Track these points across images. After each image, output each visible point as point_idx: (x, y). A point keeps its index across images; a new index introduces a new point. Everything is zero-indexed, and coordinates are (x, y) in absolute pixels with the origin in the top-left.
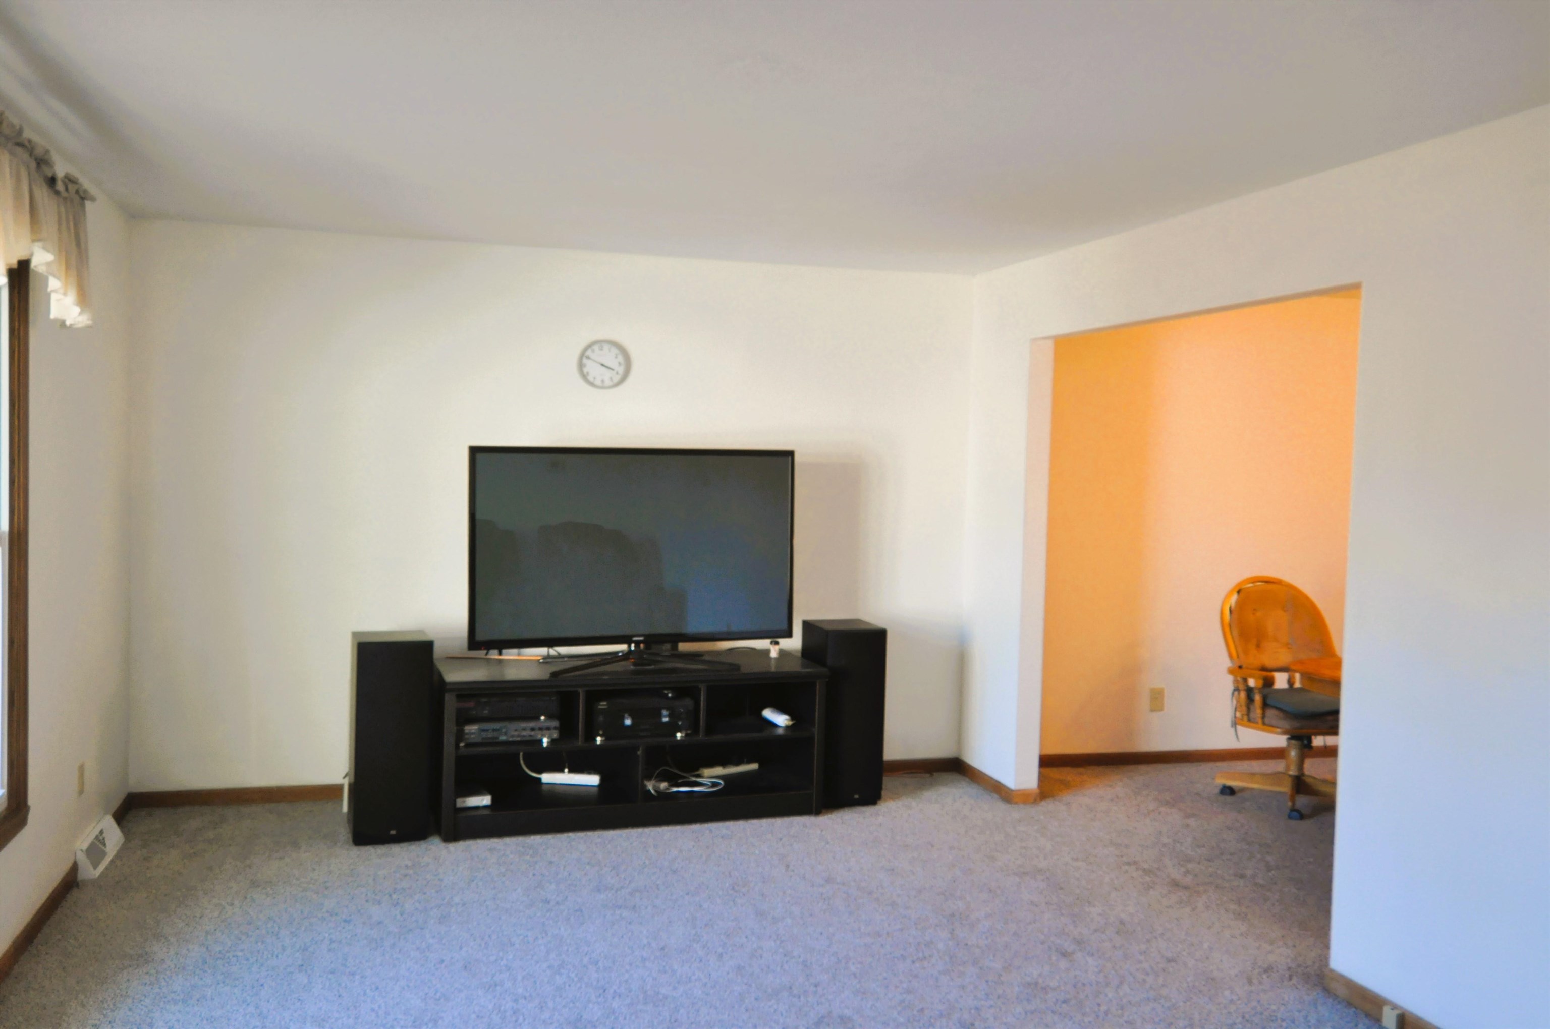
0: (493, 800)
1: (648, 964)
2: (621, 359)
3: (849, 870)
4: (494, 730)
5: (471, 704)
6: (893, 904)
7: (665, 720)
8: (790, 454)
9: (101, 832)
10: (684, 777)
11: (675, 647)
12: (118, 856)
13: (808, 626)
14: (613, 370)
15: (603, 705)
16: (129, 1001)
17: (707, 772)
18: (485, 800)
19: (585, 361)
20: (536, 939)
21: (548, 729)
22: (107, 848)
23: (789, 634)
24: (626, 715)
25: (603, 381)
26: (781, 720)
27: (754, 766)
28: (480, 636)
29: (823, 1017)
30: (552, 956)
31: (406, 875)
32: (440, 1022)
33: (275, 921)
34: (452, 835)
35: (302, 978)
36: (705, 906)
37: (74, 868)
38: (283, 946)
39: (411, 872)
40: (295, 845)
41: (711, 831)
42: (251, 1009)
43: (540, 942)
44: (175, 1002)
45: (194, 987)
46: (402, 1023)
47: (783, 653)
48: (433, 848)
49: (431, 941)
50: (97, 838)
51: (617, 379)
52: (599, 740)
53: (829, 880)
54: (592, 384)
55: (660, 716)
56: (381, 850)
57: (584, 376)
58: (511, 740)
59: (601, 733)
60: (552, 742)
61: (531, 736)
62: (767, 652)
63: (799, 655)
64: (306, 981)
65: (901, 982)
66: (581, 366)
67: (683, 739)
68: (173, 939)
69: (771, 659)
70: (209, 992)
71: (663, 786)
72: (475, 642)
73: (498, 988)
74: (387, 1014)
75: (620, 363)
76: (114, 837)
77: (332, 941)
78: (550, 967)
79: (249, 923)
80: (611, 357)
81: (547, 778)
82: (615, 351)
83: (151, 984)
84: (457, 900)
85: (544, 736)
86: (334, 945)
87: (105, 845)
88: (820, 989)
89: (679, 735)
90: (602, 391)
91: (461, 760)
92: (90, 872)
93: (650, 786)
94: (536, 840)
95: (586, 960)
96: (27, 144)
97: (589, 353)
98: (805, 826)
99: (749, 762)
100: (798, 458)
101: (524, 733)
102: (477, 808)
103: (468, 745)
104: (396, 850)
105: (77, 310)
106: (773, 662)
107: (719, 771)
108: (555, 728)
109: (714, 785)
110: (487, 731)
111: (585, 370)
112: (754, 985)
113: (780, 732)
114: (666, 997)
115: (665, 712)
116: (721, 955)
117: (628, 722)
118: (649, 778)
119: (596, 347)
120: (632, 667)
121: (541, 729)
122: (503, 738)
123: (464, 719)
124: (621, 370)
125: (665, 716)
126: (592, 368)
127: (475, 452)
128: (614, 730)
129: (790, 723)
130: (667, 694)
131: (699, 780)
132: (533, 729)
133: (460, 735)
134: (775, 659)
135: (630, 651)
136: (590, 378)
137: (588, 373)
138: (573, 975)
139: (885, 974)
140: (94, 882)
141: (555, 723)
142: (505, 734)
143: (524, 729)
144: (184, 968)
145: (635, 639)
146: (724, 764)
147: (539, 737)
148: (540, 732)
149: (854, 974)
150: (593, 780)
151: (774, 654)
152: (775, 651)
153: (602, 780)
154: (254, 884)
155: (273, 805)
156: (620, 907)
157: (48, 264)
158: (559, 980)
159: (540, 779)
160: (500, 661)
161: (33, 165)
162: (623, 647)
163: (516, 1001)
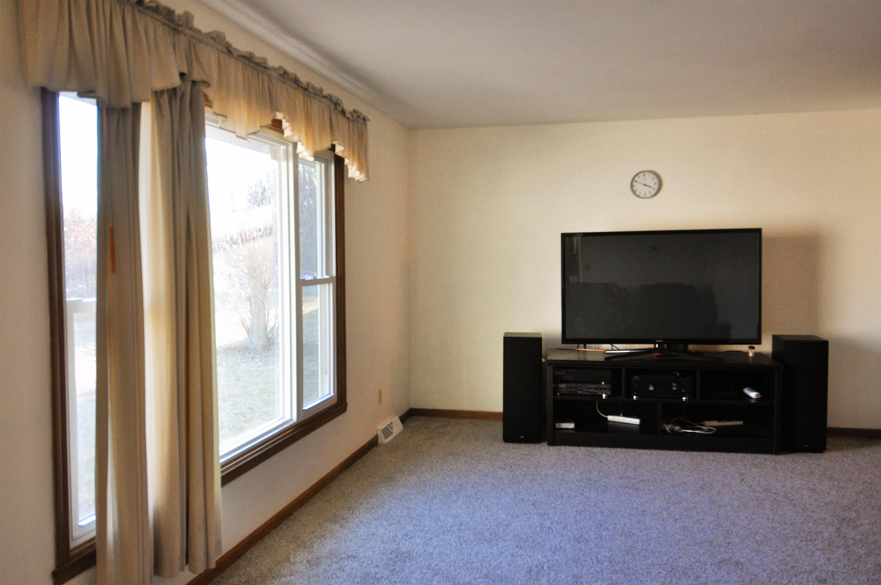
0: (575, 426)
1: (632, 517)
2: (656, 180)
3: (784, 487)
4: (575, 388)
5: (563, 373)
6: (805, 509)
7: (674, 389)
8: (758, 231)
9: (391, 423)
10: (693, 425)
11: (686, 347)
12: (398, 436)
13: (776, 339)
14: (651, 187)
15: (636, 378)
16: (378, 496)
17: (708, 423)
18: (571, 426)
19: (634, 183)
20: (576, 496)
21: (605, 389)
22: (394, 429)
23: (759, 342)
24: (651, 385)
25: (645, 194)
26: (753, 395)
27: (740, 423)
28: (569, 336)
29: (725, 560)
30: (581, 505)
31: (522, 459)
32: (510, 527)
33: (453, 471)
34: (553, 443)
35: (455, 497)
36: (680, 494)
37: (376, 438)
38: (452, 482)
39: (526, 457)
40: (477, 439)
41: (703, 456)
42: (427, 507)
43: (578, 498)
44: (397, 499)
45: (407, 494)
46: (492, 524)
47: (758, 355)
48: (542, 448)
49: (522, 490)
50: (389, 425)
51: (653, 192)
52: (635, 397)
53: (767, 490)
54: (638, 196)
55: (671, 386)
56: (516, 445)
57: (634, 192)
58: (584, 393)
59: (635, 393)
60: (608, 397)
61: (596, 392)
62: (747, 353)
63: (770, 356)
64: (456, 498)
65: (787, 550)
66: (632, 186)
67: (687, 401)
68: (406, 473)
69: (749, 357)
70: (412, 497)
71: (677, 428)
72: (565, 339)
73: (546, 516)
74: (486, 519)
75: (655, 183)
76: (398, 427)
77: (475, 483)
78: (577, 511)
79: (442, 470)
80: (651, 181)
81: (610, 418)
82: (652, 176)
83: (390, 490)
84: (543, 473)
85: (603, 393)
86: (475, 485)
87: (392, 428)
88: (730, 546)
89: (684, 398)
90: (646, 200)
91: (557, 403)
92: (383, 440)
93: (668, 428)
94: (597, 450)
95: (598, 510)
96: (328, 96)
97: (636, 178)
98: (766, 460)
99: (737, 420)
100: (764, 232)
101: (591, 391)
102: (567, 429)
103: (561, 395)
104: (523, 446)
105: (358, 173)
106: (750, 359)
107: (716, 423)
108: (609, 389)
109: (710, 430)
110: (571, 387)
111: (635, 189)
112: (689, 537)
113: (753, 401)
114: (634, 535)
115: (674, 384)
116: (677, 519)
117: (651, 388)
118: (668, 423)
119: (641, 175)
120: (657, 358)
121: (601, 389)
122: (580, 392)
123: (557, 380)
124: (656, 187)
125: (674, 387)
126: (638, 187)
127: (565, 237)
128: (643, 393)
129: (759, 397)
130: (676, 374)
131: (702, 427)
132: (596, 389)
133: (556, 390)
134: (752, 357)
135: (655, 348)
136: (638, 193)
137: (636, 190)
138: (587, 516)
139: (778, 545)
140: (385, 446)
141: (609, 386)
142: (581, 390)
143: (591, 388)
144: (406, 486)
145: (657, 341)
146: (719, 420)
147: (600, 393)
148: (600, 391)
149: (757, 542)
150: (636, 421)
151: (751, 354)
152: (752, 352)
153: (641, 422)
154: (451, 454)
155: (474, 420)
156: (628, 488)
157: (342, 151)
158: (578, 517)
159: (607, 418)
160: (585, 351)
161: (332, 106)
162: (651, 346)
163: (552, 523)
